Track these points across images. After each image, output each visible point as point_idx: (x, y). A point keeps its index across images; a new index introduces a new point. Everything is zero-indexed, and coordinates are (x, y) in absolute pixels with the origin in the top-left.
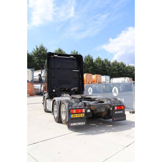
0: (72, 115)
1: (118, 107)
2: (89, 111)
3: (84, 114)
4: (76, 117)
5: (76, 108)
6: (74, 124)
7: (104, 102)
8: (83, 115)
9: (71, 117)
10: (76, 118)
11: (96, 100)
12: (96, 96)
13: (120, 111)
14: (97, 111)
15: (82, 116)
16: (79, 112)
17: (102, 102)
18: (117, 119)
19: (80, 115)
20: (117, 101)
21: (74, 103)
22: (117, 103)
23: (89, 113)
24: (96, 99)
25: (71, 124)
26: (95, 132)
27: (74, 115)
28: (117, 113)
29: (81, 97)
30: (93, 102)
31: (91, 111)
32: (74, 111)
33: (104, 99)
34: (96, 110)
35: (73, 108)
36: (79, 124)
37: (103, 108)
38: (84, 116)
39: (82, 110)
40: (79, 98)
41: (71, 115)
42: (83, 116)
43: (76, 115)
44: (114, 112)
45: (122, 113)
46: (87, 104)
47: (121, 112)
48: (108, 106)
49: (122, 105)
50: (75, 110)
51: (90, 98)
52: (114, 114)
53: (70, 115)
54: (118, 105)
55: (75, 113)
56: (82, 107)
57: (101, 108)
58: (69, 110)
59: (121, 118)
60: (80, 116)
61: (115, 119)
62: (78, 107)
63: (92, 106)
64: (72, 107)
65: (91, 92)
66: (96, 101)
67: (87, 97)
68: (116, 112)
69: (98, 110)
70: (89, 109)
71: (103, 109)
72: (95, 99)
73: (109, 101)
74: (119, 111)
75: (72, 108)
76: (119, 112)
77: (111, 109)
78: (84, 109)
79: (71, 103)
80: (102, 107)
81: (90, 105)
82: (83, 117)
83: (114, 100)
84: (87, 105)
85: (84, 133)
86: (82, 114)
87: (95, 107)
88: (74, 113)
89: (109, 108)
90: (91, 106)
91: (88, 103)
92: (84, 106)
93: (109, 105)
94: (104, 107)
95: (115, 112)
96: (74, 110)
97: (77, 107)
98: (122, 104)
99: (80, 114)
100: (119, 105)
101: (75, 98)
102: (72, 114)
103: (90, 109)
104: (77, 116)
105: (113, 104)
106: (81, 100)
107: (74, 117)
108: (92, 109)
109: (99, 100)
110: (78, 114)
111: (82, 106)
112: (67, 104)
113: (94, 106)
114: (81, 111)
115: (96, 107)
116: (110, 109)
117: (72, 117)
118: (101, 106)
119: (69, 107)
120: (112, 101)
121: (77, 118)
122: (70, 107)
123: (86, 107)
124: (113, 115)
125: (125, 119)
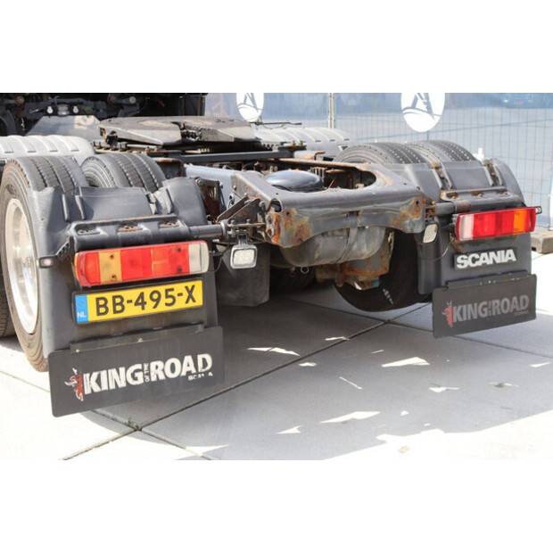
0: (91, 299)
1: (486, 219)
2: (243, 257)
3: (198, 284)
4: (132, 311)
5: (123, 233)
6: (116, 378)
7: (368, 178)
8: (190, 297)
9: (80, 315)
10: (131, 326)
11: (300, 157)
12: (299, 129)
13: (495, 250)
14: (317, 256)
15: (181, 304)
16: (158, 267)
17: (348, 176)
18: (471, 311)
19: (164, 300)
20: (470, 166)
21: (109, 185)
22: (476, 184)
23: (242, 272)
24: (302, 148)
25: (81, 381)
26: (294, 430)
27: (109, 295)
28: (469, 268)
29: (175, 136)
30: (277, 177)
31: (259, 256)
32: (110, 265)
33: (371, 155)
34: (304, 246)
35: (102, 232)
36: (160, 370)
37: (362, 229)
38: (199, 301)
39: (184, 253)
40: (166, 146)
41: (78, 299)
42: (191, 304)
43: (131, 294)
44: (453, 263)
45: (510, 262)
46: (230, 197)
47: (505, 257)
48: (404, 210)
49: (511, 206)
50: (117, 252)
51: (254, 145)
52: (447, 274)
53: (71, 301)
54: (479, 199)
55: (119, 279)
56: (181, 226)
57: (353, 232)
58: (55, 259)
59: (499, 306)
60: (162, 308)
61: (454, 314)
62: (144, 229)
63: (272, 211)
64: (86, 228)
65: (255, 107)
66: (304, 166)
67: (231, 133)
68: (464, 262)
69: (327, 250)
70: (243, 237)
71: (364, 234)
72: (292, 150)
73: (408, 169)
74: (487, 251)
75: (87, 236)
76: (487, 259)
77: (430, 235)
78: (204, 245)
79: (84, 183)
80: (360, 221)
81: (257, 208)
82: (190, 309)
83: (448, 159)
84: (229, 206)
85: (200, 450)
86: (179, 288)
87: (295, 226)
88: (105, 278)
89: (418, 230)
90: (263, 211)
91: (238, 185)
92: (197, 210)
93: (413, 201)
94: (377, 216)
95: (459, 259)
96: (104, 255)
97: (133, 223)
98: (510, 196)
99: (162, 289)
100: (491, 198)
101: (130, 144)
102: (87, 290)
103: (254, 237)
104: (133, 305)
105: (444, 197)
106: (173, 159)
107: (111, 316)
108: (273, 241)
109: (320, 161)
110: (147, 291)
111: (183, 213)
112: (39, 200)
113: (294, 211)
114: (173, 259)
115: (306, 219)
116: (423, 233)
117: (92, 316)
118: (352, 210)
119: (56, 221)
120: (437, 168)
121: (138, 325)
122: (71, 230)
123: (223, 224)
124: (438, 285)
125: (530, 313)
